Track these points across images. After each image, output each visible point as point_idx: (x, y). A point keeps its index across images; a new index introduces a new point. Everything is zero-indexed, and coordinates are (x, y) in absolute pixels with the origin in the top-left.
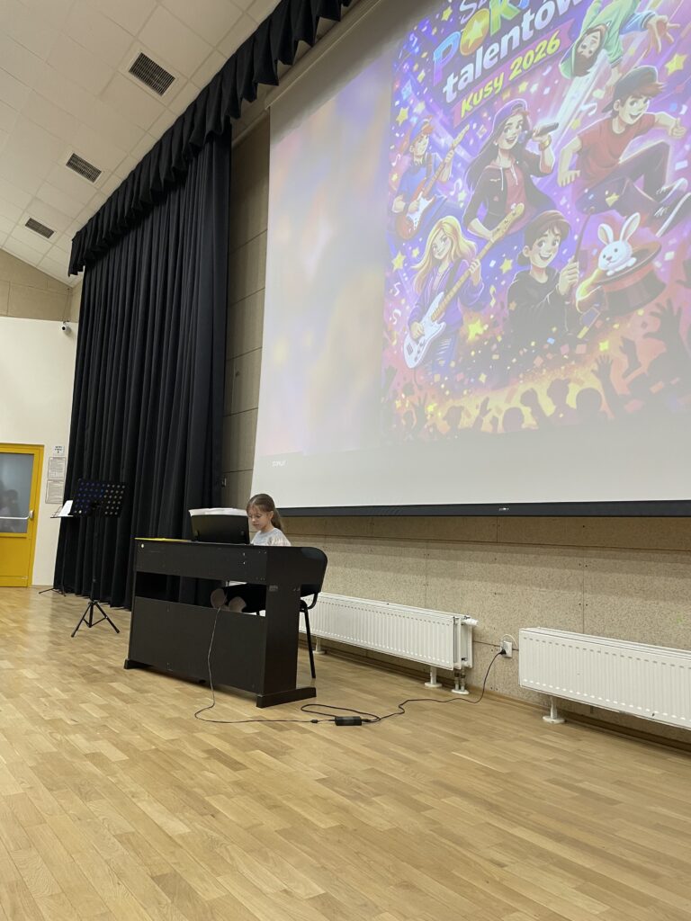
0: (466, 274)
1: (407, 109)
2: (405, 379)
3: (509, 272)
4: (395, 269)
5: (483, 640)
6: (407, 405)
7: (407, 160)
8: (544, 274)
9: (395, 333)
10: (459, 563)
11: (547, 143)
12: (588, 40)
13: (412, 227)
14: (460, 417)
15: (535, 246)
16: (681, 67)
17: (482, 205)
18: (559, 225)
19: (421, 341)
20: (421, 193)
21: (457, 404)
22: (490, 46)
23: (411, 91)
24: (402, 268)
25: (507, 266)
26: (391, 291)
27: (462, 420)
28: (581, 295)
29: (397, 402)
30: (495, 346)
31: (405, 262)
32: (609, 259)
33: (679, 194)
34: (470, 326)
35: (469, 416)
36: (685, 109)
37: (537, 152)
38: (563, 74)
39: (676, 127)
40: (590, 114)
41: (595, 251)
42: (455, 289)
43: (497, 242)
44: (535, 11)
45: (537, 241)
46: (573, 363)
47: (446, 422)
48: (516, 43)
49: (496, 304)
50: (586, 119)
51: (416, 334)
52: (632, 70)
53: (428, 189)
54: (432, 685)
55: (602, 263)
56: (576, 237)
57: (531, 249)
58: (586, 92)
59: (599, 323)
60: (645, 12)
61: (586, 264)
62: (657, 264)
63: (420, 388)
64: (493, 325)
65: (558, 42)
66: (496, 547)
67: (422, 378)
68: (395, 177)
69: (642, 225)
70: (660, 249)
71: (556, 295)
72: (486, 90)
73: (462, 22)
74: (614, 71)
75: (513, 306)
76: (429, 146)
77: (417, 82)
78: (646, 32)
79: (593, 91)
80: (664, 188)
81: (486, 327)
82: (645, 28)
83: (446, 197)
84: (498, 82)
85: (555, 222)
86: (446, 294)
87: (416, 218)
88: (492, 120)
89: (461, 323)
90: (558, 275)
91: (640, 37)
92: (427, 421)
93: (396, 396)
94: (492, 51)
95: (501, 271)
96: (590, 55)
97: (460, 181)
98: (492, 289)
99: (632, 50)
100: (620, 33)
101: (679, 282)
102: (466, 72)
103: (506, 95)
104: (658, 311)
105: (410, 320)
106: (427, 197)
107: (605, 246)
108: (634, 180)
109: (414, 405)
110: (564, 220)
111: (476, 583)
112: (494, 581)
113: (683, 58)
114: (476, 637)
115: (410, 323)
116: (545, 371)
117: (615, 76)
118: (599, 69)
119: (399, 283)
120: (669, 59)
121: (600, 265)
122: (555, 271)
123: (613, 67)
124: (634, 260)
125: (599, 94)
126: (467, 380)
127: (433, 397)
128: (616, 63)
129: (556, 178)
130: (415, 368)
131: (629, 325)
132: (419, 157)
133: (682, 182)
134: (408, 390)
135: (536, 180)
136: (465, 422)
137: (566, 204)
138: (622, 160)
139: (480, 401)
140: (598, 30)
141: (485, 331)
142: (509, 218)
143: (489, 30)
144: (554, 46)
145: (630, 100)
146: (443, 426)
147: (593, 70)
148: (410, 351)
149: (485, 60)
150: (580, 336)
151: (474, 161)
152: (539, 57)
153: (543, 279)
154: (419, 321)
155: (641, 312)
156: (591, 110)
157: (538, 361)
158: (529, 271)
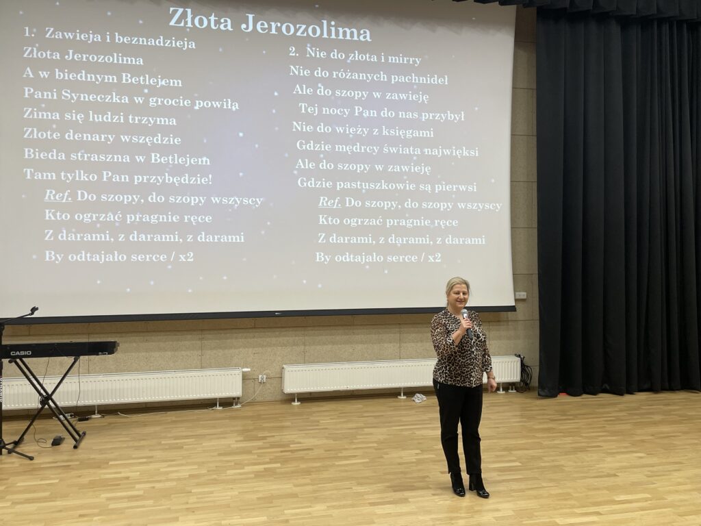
5: (248, 378)
54: (218, 408)
66: (254, 330)
111: (241, 349)
112: (254, 347)
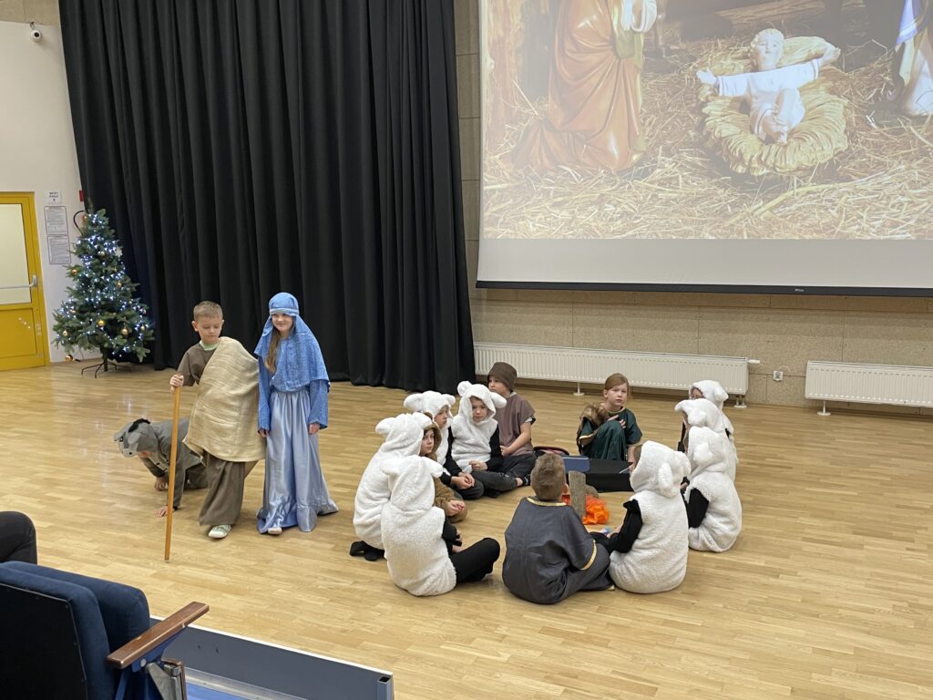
5: (756, 372)
10: (733, 322)
111: (750, 335)
112: (767, 333)
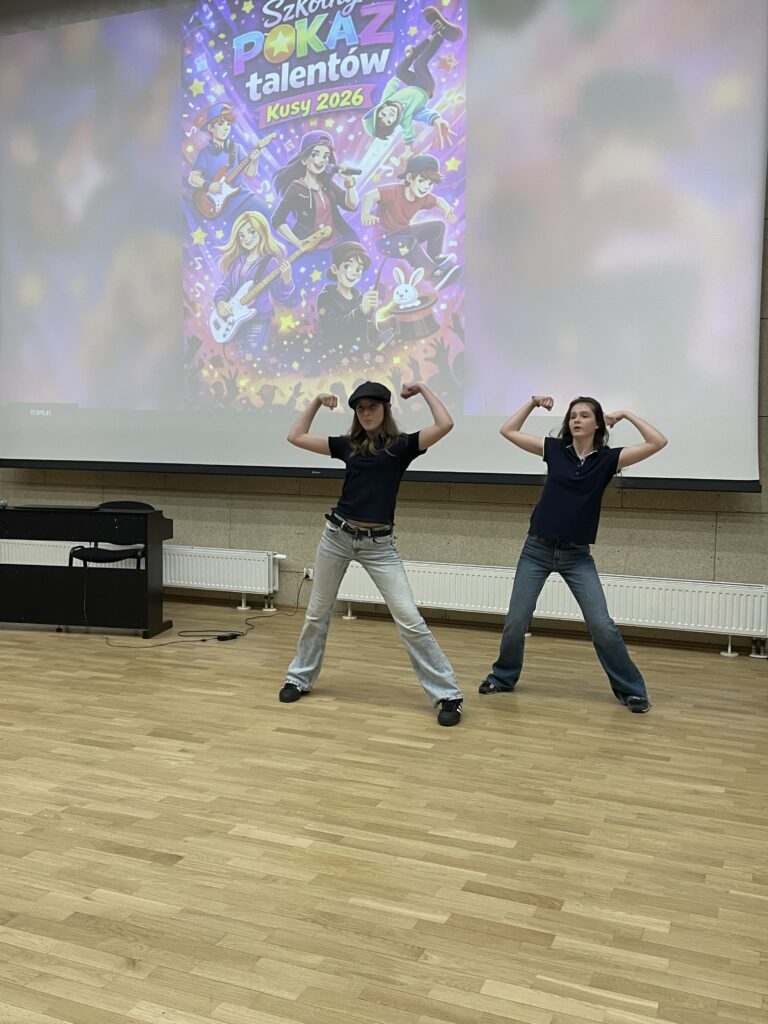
0: (276, 272)
1: (202, 83)
2: (212, 351)
3: (317, 282)
4: (194, 243)
5: (288, 569)
6: (216, 375)
7: (204, 138)
8: (350, 293)
9: (198, 306)
11: (352, 184)
12: (387, 110)
13: (214, 207)
14: (274, 395)
15: (342, 266)
16: (456, 169)
17: (291, 213)
18: (363, 257)
19: (230, 319)
20: (223, 178)
21: (271, 383)
22: (297, 66)
23: (206, 65)
24: (203, 243)
25: (316, 276)
26: (192, 263)
27: (276, 397)
28: (380, 317)
29: (203, 371)
30: (306, 341)
31: (206, 239)
32: (401, 296)
33: (450, 265)
34: (282, 319)
35: (283, 395)
36: (457, 203)
37: (343, 188)
38: (366, 129)
39: (451, 213)
40: (389, 175)
41: (390, 288)
42: (265, 281)
43: (306, 253)
44: (341, 57)
45: (344, 264)
46: (373, 368)
47: (259, 397)
48: (322, 79)
49: (307, 306)
50: (384, 178)
51: (222, 311)
52: (421, 154)
53: (232, 177)
54: (243, 608)
55: (396, 298)
56: (376, 271)
57: (338, 268)
58: (385, 154)
59: (393, 343)
60: (432, 111)
61: (384, 295)
62: (435, 310)
63: (231, 363)
64: (305, 322)
65: (361, 98)
67: (232, 354)
68: (190, 149)
69: (426, 278)
70: (437, 300)
71: (359, 312)
72: (293, 107)
73: (266, 25)
74: (408, 148)
75: (323, 311)
76: (231, 134)
77: (214, 61)
78: (433, 128)
79: (391, 156)
80: (441, 256)
81: (298, 323)
82: (432, 124)
83: (252, 192)
84: (305, 105)
85: (358, 253)
86: (255, 284)
87: (219, 200)
88: (299, 139)
89: (272, 313)
90: (361, 297)
91: (428, 130)
92: (238, 393)
93: (202, 365)
94: (299, 73)
95: (311, 279)
96: (387, 124)
97: (266, 182)
98: (303, 292)
99: (422, 137)
100: (413, 118)
101: (450, 327)
102: (271, 80)
103: (313, 123)
104: (434, 343)
105: (216, 297)
106: (232, 184)
107: (398, 285)
108: (421, 241)
109: (224, 378)
110: (367, 254)
111: (280, 526)
112: (298, 525)
113: (459, 162)
114: (281, 567)
115: (216, 300)
116: (350, 370)
117: (408, 154)
118: (396, 139)
119: (200, 258)
120: (448, 158)
121: (394, 298)
122: (358, 293)
123: (407, 144)
124: (418, 303)
125: (396, 161)
126: (280, 365)
127: (245, 373)
128: (409, 142)
129: (359, 217)
130: (224, 344)
131: (414, 349)
132: (219, 140)
133: (452, 256)
134: (217, 362)
135: (342, 212)
136: (278, 400)
137: (368, 241)
138: (412, 222)
139: (293, 384)
140: (395, 106)
141: (297, 327)
142: (318, 234)
143: (295, 51)
144: (357, 100)
145: (418, 178)
146: (257, 401)
147: (391, 138)
148: (218, 327)
149: (290, 77)
150: (379, 349)
151: (282, 170)
152: (344, 103)
153: (349, 297)
154: (227, 300)
155: (423, 341)
156: (390, 171)
157: (345, 361)
158: (336, 286)
